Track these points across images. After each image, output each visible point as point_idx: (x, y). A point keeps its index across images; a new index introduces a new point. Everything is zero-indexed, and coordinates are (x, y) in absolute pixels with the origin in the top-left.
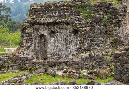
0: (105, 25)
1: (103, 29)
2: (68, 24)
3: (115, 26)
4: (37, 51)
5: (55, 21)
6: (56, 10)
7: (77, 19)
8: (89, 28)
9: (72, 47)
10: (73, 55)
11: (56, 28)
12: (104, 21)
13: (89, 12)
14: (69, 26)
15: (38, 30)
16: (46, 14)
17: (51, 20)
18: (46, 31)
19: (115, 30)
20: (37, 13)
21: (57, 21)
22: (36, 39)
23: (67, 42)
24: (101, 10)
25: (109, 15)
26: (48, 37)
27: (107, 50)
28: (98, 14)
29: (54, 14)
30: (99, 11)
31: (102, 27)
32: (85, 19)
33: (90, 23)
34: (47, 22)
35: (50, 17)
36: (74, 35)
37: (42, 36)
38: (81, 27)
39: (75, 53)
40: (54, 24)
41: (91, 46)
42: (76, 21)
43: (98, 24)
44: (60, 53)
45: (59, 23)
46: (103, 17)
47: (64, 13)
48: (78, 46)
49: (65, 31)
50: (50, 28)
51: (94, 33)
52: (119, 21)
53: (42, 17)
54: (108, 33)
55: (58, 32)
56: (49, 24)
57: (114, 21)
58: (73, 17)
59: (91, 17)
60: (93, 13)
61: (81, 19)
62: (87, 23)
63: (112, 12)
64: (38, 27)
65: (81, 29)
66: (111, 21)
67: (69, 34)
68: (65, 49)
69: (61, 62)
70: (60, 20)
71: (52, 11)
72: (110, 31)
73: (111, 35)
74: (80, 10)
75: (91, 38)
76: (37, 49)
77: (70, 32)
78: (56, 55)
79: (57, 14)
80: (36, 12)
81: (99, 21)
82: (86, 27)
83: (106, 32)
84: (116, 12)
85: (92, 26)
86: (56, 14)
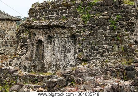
0: (112, 29)
1: (108, 33)
2: (63, 27)
3: (127, 30)
4: (34, 60)
5: (50, 23)
6: (53, 11)
7: (74, 21)
8: (88, 33)
9: (71, 57)
10: (71, 65)
11: (52, 33)
12: (110, 24)
13: (89, 13)
14: (65, 31)
15: (35, 35)
16: (42, 15)
18: (44, 36)
19: (127, 35)
20: (34, 15)
21: (52, 24)
22: (32, 45)
23: (65, 50)
24: (106, 9)
25: (118, 16)
26: (45, 43)
27: (114, 60)
28: (101, 15)
29: (52, 16)
30: (103, 11)
31: (108, 31)
32: (84, 22)
33: (90, 27)
34: (42, 25)
35: (47, 18)
36: (73, 42)
37: (40, 42)
38: (77, 32)
39: (74, 64)
40: (49, 27)
42: (73, 24)
43: (102, 28)
44: (58, 63)
45: (54, 27)
46: (109, 19)
47: (62, 14)
48: (77, 55)
49: (63, 36)
50: (46, 33)
51: (95, 39)
52: (130, 23)
53: (39, 19)
54: (116, 39)
55: (55, 38)
56: (44, 27)
57: (125, 23)
58: (69, 19)
59: (91, 19)
60: (95, 14)
61: (79, 22)
62: (86, 26)
63: (122, 12)
64: (34, 31)
65: (78, 34)
66: (120, 24)
67: (67, 39)
68: (63, 58)
69: (43, 77)
70: (55, 23)
71: (49, 11)
72: (120, 37)
73: (121, 42)
74: (79, 10)
75: (91, 46)
76: (35, 57)
77: (68, 38)
78: (54, 65)
79: (55, 15)
80: (34, 13)
81: (102, 24)
82: (84, 31)
83: (113, 37)
84: (127, 12)
85: (91, 30)
86: (54, 15)
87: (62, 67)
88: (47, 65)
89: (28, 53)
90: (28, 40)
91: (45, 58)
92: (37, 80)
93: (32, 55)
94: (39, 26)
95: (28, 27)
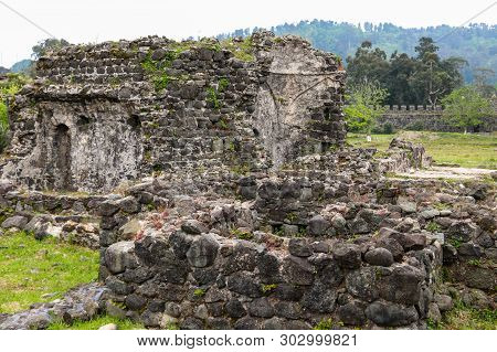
0: (211, 106)
1: (204, 114)
2: (114, 100)
3: (240, 108)
4: (49, 165)
5: (84, 91)
6: (91, 65)
7: (137, 89)
8: (164, 113)
9: (128, 160)
10: (129, 177)
11: (90, 111)
12: (208, 96)
13: (168, 73)
14: (117, 107)
15: (50, 113)
16: (69, 73)
17: (75, 90)
18: (70, 117)
19: (240, 118)
20: (50, 71)
21: (88, 93)
22: (45, 134)
23: (117, 146)
24: (201, 67)
25: (222, 81)
26: (73, 131)
27: (215, 167)
28: (191, 78)
29: (88, 75)
30: (194, 70)
31: (203, 110)
32: (156, 90)
33: (169, 100)
34: (68, 94)
35: (77, 80)
36: (132, 130)
37: (62, 128)
38: (143, 110)
39: (134, 174)
40: (83, 99)
41: (170, 158)
42: (135, 95)
43: (191, 103)
44: (100, 173)
45: (93, 98)
46: (207, 85)
47: (111, 71)
48: (141, 157)
49: (112, 117)
50: (76, 110)
51: (179, 124)
52: (246, 95)
53: (60, 81)
54: (219, 125)
55: (96, 120)
56: (72, 99)
57: (236, 96)
58: (127, 84)
59: (171, 85)
60: (178, 75)
61: (147, 90)
62: (161, 100)
63: (231, 73)
64: (49, 105)
65: (144, 114)
66: (227, 97)
67: (120, 124)
68: (111, 162)
69: (74, 200)
70: (96, 91)
71: (83, 66)
72: (227, 121)
73: (227, 130)
74: (146, 66)
75: (170, 139)
76: (50, 159)
77: (122, 121)
78: (92, 177)
79: (95, 74)
80: (48, 68)
81: (193, 95)
82: (157, 109)
83: (214, 122)
84: (240, 74)
85: (171, 107)
86: (93, 74)
87: (109, 180)
88: (76, 177)
89: (36, 152)
90: (36, 124)
91: (74, 162)
92: (59, 206)
93: (43, 155)
94: (61, 96)
95: (36, 97)
